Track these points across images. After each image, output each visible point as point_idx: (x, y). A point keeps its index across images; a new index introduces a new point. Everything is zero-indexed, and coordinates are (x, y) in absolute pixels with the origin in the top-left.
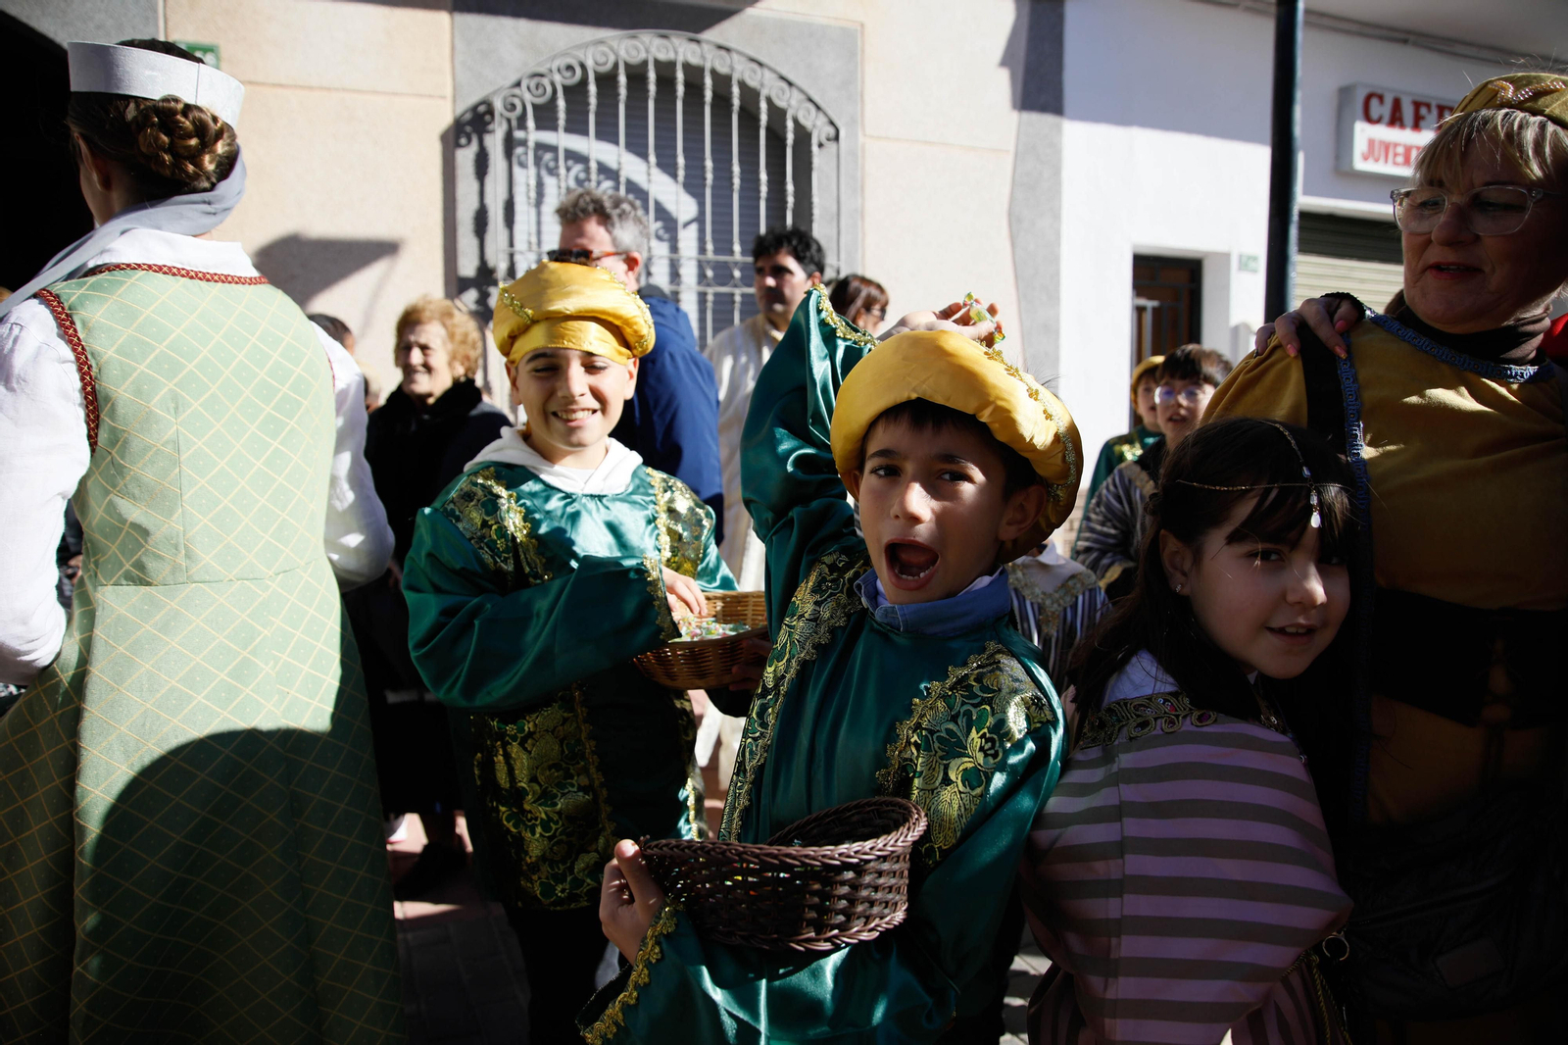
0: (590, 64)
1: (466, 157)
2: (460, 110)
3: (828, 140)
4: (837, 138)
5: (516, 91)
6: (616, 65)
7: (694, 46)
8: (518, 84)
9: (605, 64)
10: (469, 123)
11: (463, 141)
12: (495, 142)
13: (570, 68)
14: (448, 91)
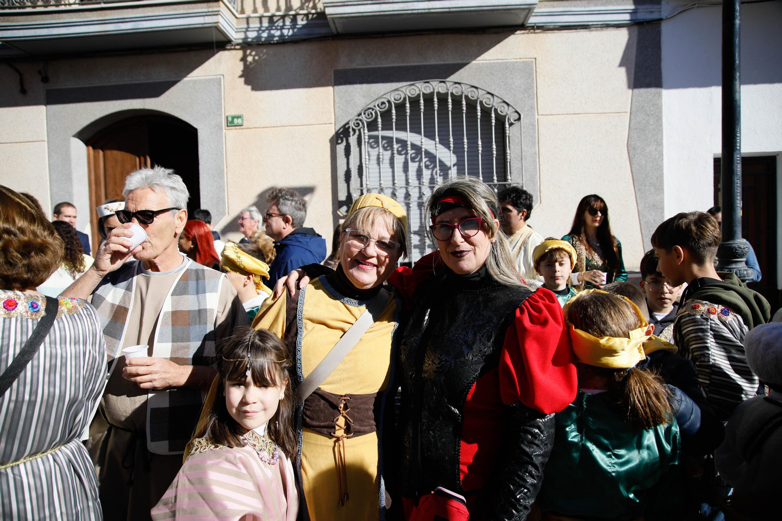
0: (392, 100)
1: (341, 148)
2: (337, 129)
3: (515, 121)
4: (519, 119)
5: (360, 117)
6: (405, 99)
7: (442, 84)
8: (360, 115)
9: (400, 98)
10: (342, 133)
11: (340, 141)
12: (353, 140)
13: (383, 103)
14: (333, 121)
